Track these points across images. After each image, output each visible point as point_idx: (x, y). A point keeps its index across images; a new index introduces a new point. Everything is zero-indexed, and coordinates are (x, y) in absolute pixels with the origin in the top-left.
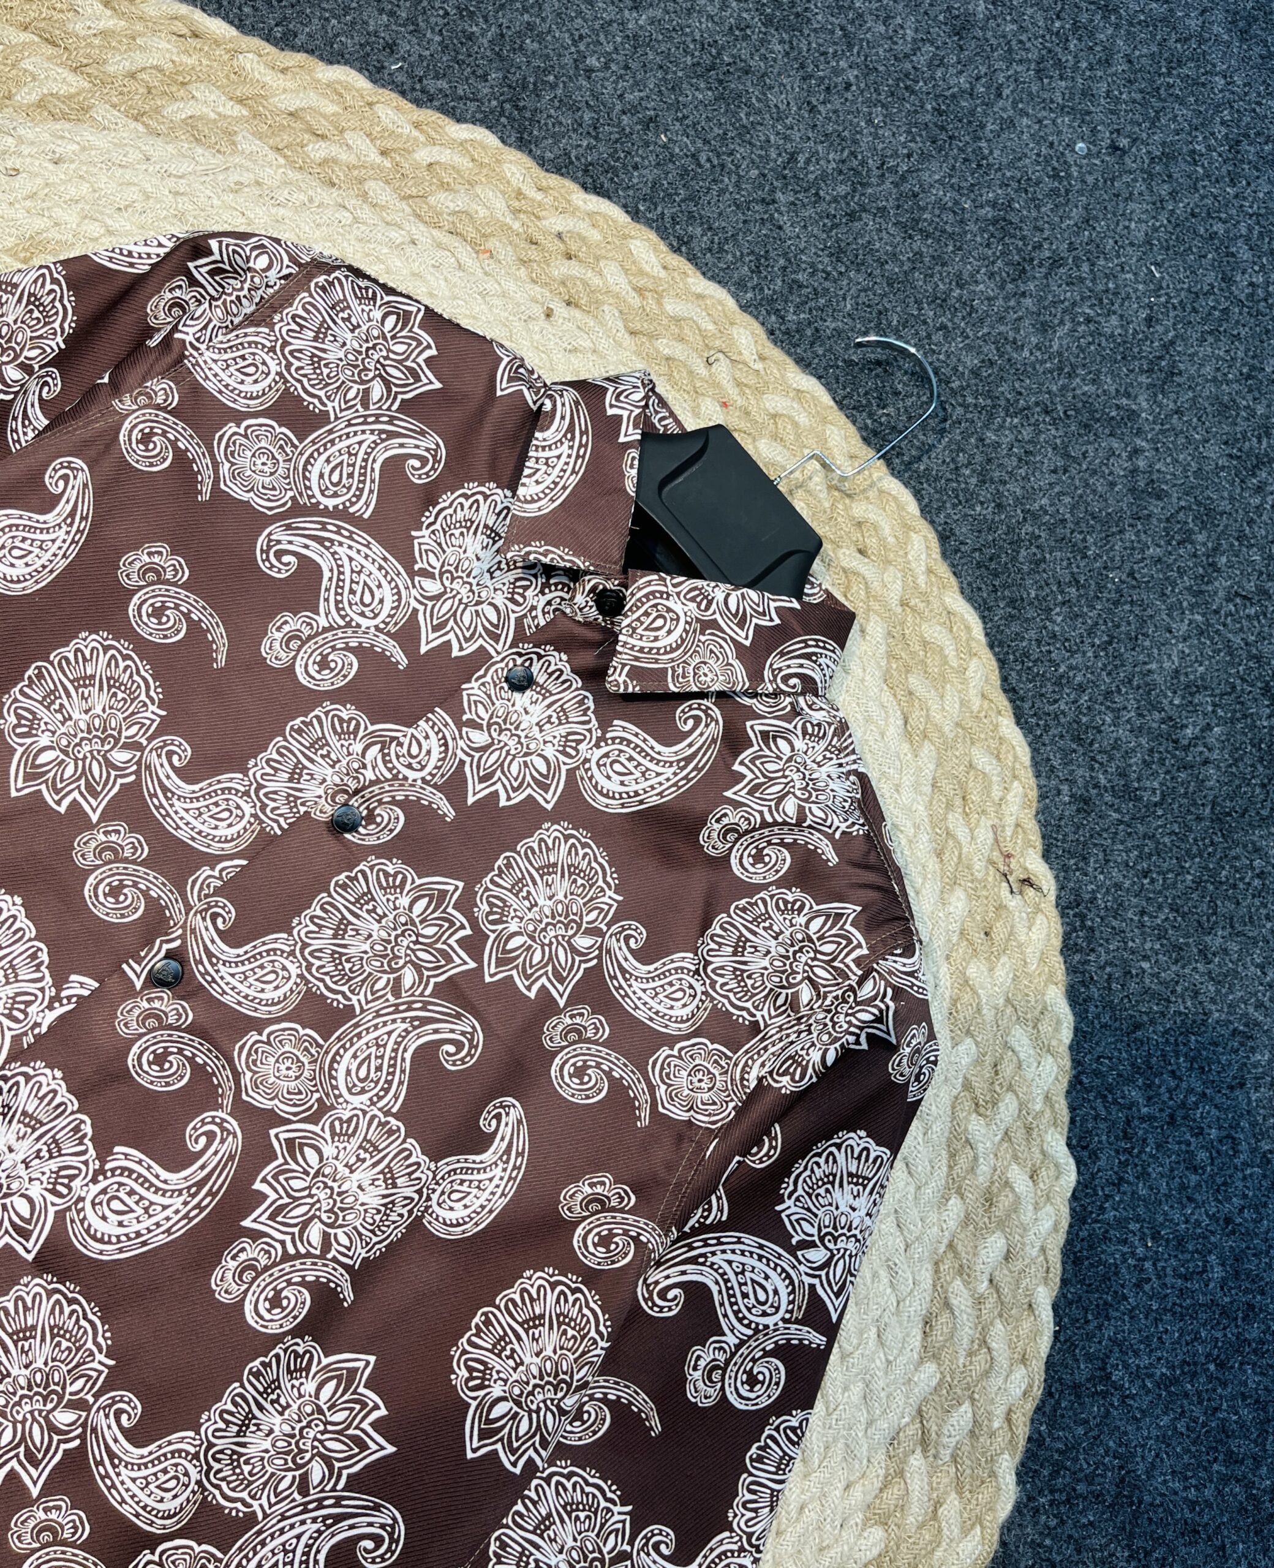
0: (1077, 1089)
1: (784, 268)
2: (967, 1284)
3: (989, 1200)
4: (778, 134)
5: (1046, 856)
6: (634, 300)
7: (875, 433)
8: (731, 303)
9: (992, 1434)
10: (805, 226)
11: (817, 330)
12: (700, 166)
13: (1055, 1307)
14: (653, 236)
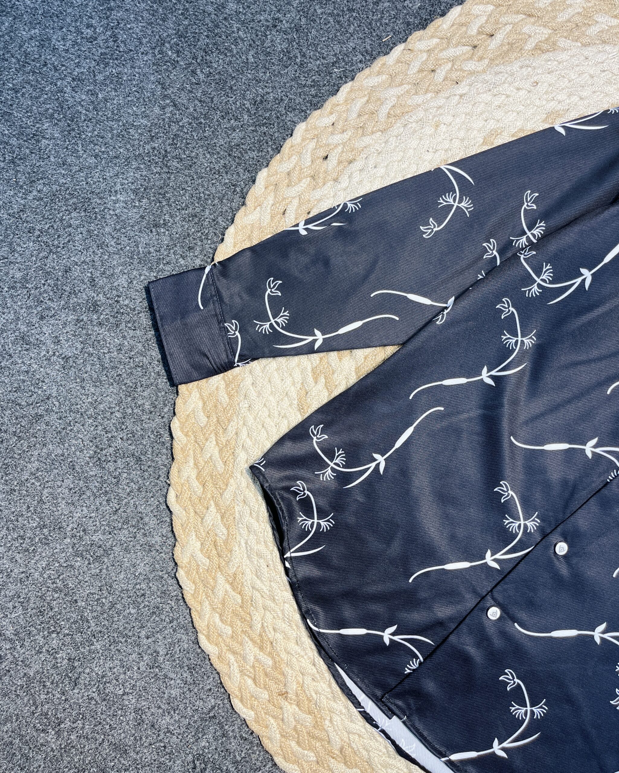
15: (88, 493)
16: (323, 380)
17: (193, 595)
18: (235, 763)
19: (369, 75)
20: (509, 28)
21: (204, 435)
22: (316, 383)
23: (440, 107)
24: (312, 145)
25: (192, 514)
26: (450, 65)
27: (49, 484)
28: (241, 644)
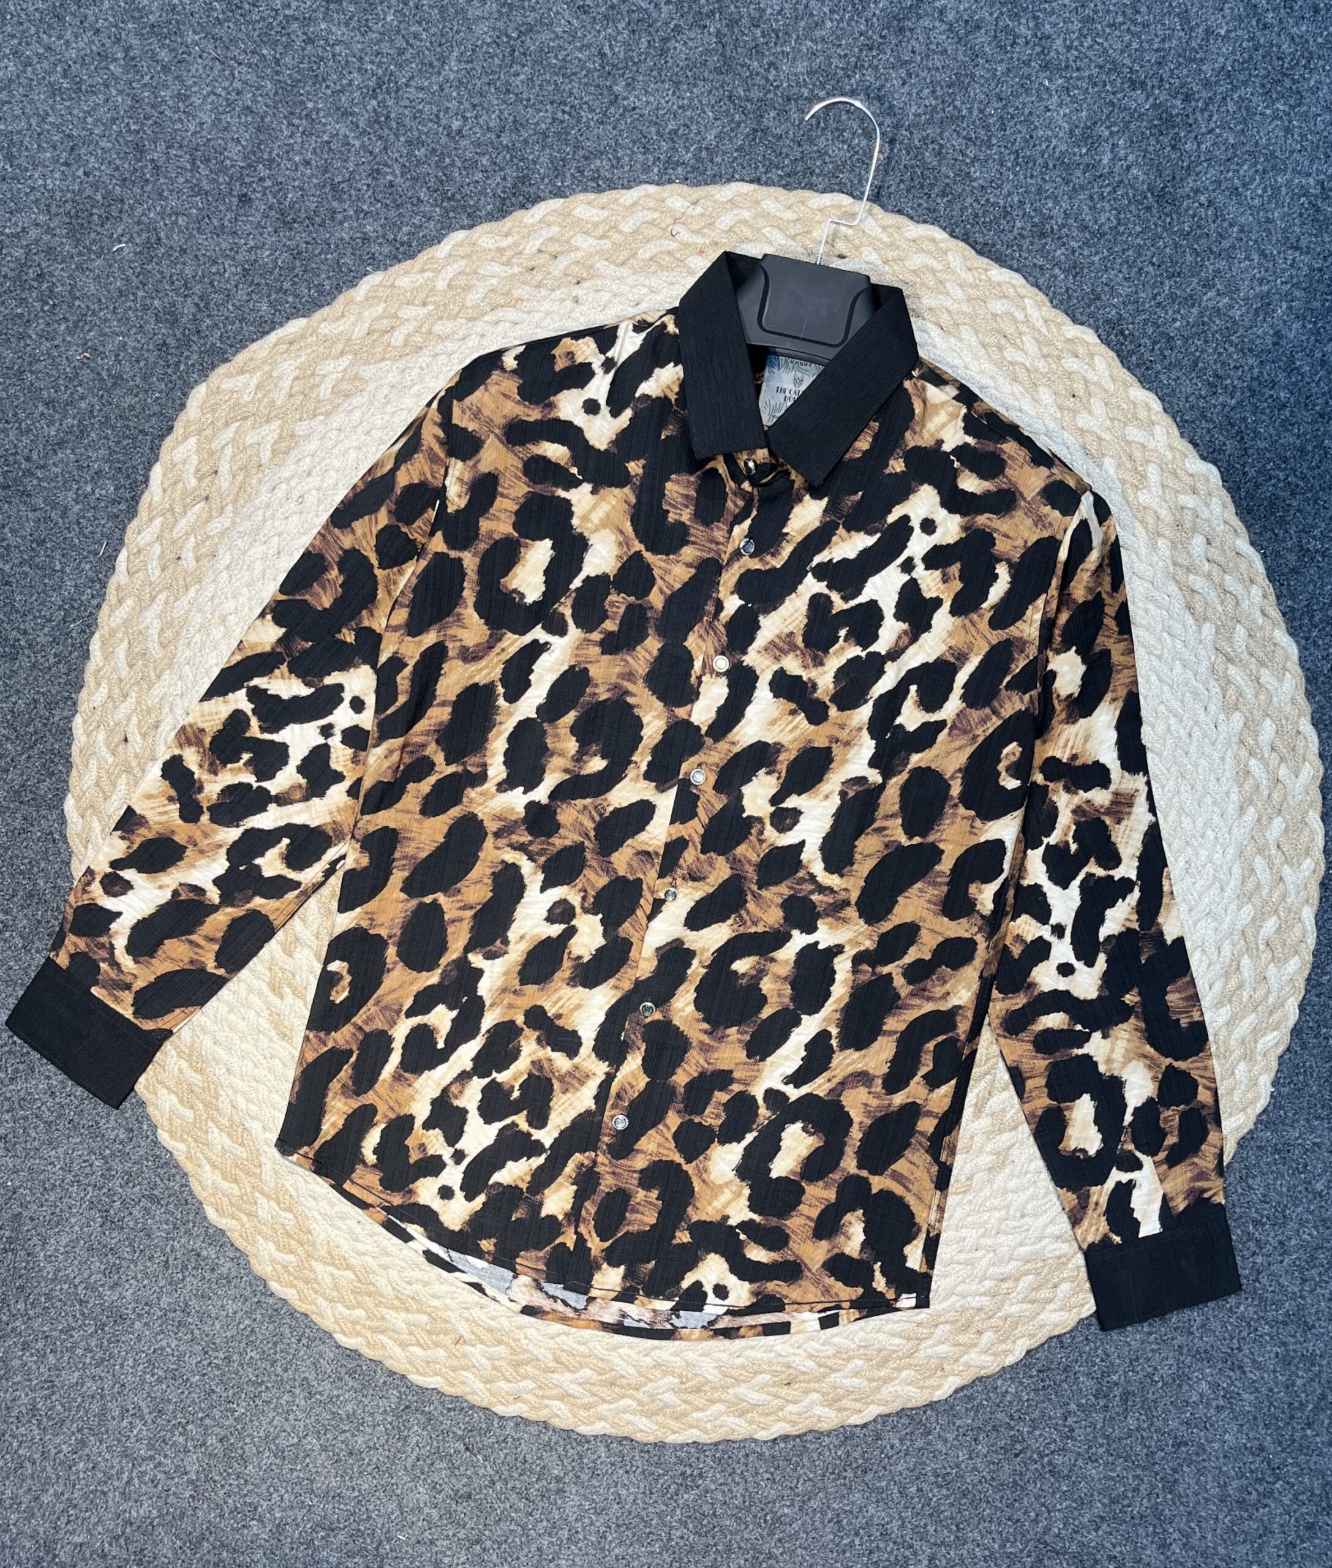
0: (1186, 426)
1: (658, 132)
2: (1196, 574)
3: (1179, 525)
4: (580, 49)
5: (1075, 320)
6: (607, 244)
7: (789, 175)
8: (652, 189)
9: (1261, 628)
10: (646, 92)
11: (707, 149)
12: (562, 122)
13: (1252, 544)
14: (581, 196)
15: (125, 1264)
16: (287, 990)
17: (300, 1300)
18: (461, 1438)
19: (112, 611)
20: (229, 451)
21: (201, 1129)
22: (281, 997)
23: (213, 597)
24: (101, 736)
25: (245, 1219)
26: (192, 539)
27: (77, 1281)
28: (383, 1318)
